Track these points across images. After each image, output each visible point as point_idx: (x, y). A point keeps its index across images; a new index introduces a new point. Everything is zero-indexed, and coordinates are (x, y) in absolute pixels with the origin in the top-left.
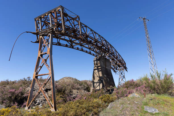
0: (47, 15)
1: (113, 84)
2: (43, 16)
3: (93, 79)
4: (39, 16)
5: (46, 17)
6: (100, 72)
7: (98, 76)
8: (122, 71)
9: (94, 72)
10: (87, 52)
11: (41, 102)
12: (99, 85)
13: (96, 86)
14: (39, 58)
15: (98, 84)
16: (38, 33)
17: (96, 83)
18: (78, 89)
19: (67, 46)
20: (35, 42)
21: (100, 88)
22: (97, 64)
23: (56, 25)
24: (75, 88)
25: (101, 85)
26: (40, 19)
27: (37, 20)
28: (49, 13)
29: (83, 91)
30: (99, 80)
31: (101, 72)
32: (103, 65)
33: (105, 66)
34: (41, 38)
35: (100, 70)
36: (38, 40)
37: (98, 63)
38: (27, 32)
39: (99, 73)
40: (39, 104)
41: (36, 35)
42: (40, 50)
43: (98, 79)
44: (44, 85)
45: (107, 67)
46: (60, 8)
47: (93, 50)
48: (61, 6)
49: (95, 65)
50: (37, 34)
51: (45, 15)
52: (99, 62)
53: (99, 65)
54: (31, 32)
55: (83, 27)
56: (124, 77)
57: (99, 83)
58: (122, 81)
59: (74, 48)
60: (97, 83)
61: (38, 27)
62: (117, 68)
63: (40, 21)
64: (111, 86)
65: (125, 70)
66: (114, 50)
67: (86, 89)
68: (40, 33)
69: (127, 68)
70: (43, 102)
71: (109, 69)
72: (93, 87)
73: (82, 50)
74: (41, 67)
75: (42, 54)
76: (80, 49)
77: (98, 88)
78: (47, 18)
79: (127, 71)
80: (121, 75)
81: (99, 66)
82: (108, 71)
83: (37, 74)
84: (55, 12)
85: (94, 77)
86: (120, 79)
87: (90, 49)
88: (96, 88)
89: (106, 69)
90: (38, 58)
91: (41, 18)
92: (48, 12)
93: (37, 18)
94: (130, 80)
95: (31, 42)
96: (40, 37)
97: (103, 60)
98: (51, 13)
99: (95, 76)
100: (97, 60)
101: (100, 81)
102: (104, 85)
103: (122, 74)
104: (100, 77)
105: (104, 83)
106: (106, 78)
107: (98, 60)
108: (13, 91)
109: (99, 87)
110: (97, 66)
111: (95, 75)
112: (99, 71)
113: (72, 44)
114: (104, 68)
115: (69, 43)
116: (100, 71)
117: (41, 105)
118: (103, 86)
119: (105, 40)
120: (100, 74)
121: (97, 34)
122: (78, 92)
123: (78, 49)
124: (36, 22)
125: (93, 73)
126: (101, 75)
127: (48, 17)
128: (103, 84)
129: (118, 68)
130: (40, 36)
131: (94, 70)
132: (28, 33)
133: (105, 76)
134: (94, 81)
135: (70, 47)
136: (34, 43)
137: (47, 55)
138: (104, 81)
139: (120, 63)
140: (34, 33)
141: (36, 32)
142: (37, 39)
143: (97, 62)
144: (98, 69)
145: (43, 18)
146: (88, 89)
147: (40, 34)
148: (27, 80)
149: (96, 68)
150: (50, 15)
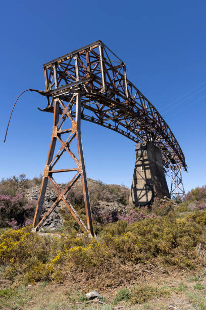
0: (68, 58)
1: (167, 192)
2: (61, 61)
3: (134, 183)
4: (53, 61)
5: (67, 62)
6: (147, 171)
7: (144, 178)
8: (178, 170)
9: (135, 170)
10: (123, 133)
11: (52, 220)
12: (146, 194)
13: (141, 196)
14: (55, 139)
15: (144, 192)
16: (51, 93)
17: (140, 190)
18: (108, 200)
19: (92, 120)
20: (44, 110)
21: (147, 200)
22: (142, 156)
23: (88, 78)
24: (103, 198)
25: (150, 194)
26: (54, 67)
27: (47, 67)
28: (74, 55)
29: (116, 203)
30: (145, 185)
31: (149, 170)
32: (151, 158)
33: (155, 160)
34: (58, 103)
35: (149, 166)
36: (49, 106)
37: (144, 154)
38: (32, 90)
39: (145, 172)
40: (50, 224)
41: (46, 97)
42: (55, 125)
43: (144, 182)
44: (67, 190)
45: (157, 163)
46: (97, 46)
47: (133, 131)
48: (100, 41)
49: (138, 158)
50: (48, 95)
51: (66, 59)
52: (145, 152)
53: (146, 158)
54: (37, 91)
55: (121, 86)
56: (180, 181)
57: (146, 190)
58: (177, 189)
59: (104, 124)
60: (142, 190)
61: (49, 82)
62: (169, 166)
63: (55, 70)
64: (165, 197)
65: (182, 168)
66: (169, 131)
67: (120, 200)
68: (55, 92)
69: (186, 166)
70: (56, 220)
71: (159, 165)
72: (133, 197)
73: (116, 130)
74: (59, 157)
75: (60, 132)
76: (113, 128)
77: (144, 199)
78: (69, 65)
79: (186, 170)
80: (176, 178)
81: (146, 160)
82: (160, 169)
83: (50, 169)
84: (87, 54)
85: (135, 179)
86: (174, 185)
87: (128, 127)
88: (140, 199)
89: (157, 166)
90: (52, 139)
91: (56, 64)
92: (72, 53)
93: (48, 64)
94: (203, 187)
95: (39, 109)
96: (56, 100)
97: (151, 149)
98: (78, 54)
99: (138, 178)
100: (142, 148)
101: (148, 187)
102: (155, 194)
103: (176, 175)
104: (147, 180)
105: (155, 190)
106: (157, 181)
107: (145, 149)
108: (7, 198)
109: (145, 197)
110: (142, 159)
111: (138, 175)
112: (145, 169)
113: (103, 117)
114: (153, 163)
115: (97, 115)
116: (148, 168)
117: (52, 225)
118: (153, 196)
119: (157, 113)
120: (147, 174)
121: (147, 100)
122: (108, 205)
123: (109, 127)
124: (47, 71)
125: (135, 172)
126: (149, 176)
127: (71, 64)
128: (153, 193)
129: (171, 164)
130: (55, 98)
131: (137, 166)
132: (33, 92)
133: (156, 177)
134: (135, 187)
135: (98, 123)
136: (42, 111)
137: (71, 135)
138: (154, 187)
139: (176, 156)
140: (42, 93)
141: (46, 91)
142: (49, 104)
143: (142, 153)
144: (143, 165)
145: (60, 64)
146: (123, 201)
147: (56, 95)
148: (20, 180)
149: (140, 163)
150: (75, 58)
